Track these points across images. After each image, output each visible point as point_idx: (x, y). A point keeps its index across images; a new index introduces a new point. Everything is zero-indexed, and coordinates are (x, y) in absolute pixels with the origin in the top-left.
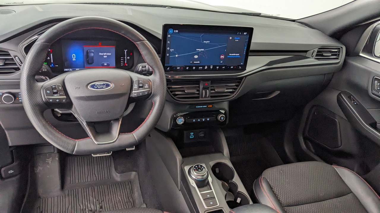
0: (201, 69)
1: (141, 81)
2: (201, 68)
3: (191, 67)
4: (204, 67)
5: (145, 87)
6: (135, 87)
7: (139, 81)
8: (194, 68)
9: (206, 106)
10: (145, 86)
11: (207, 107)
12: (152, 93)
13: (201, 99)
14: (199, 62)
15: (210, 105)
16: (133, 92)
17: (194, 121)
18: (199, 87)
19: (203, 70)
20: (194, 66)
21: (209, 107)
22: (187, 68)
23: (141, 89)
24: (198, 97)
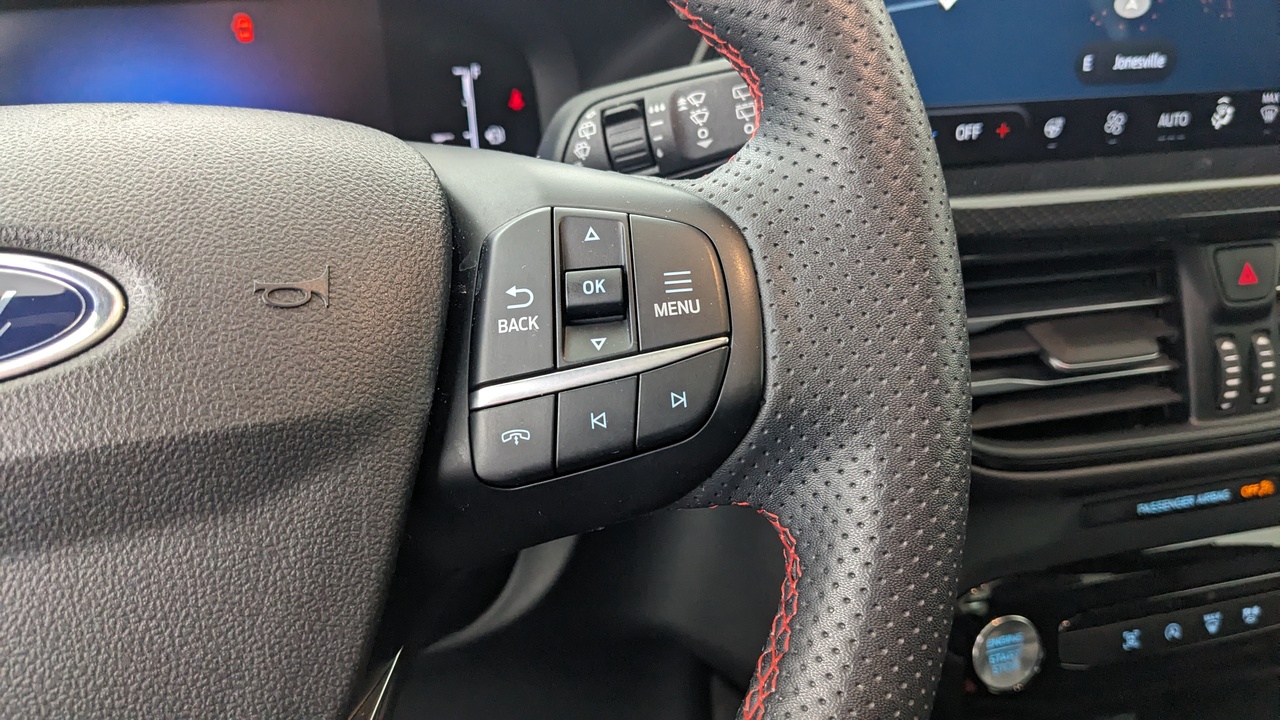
0: (1176, 130)
1: (592, 235)
2: (1181, 119)
3: (1084, 117)
4: (1203, 109)
5: (663, 310)
6: (515, 326)
7: (558, 230)
8: (1115, 123)
9: (1223, 495)
10: (663, 298)
11: (1237, 498)
12: (770, 394)
13: (1199, 428)
14: (1157, 61)
15: (1257, 479)
16: (485, 397)
17: (1131, 640)
18: (1172, 313)
19: (1199, 135)
20: (1118, 105)
21: (1255, 497)
22: (1053, 128)
23: (599, 343)
24: (1176, 415)
